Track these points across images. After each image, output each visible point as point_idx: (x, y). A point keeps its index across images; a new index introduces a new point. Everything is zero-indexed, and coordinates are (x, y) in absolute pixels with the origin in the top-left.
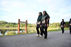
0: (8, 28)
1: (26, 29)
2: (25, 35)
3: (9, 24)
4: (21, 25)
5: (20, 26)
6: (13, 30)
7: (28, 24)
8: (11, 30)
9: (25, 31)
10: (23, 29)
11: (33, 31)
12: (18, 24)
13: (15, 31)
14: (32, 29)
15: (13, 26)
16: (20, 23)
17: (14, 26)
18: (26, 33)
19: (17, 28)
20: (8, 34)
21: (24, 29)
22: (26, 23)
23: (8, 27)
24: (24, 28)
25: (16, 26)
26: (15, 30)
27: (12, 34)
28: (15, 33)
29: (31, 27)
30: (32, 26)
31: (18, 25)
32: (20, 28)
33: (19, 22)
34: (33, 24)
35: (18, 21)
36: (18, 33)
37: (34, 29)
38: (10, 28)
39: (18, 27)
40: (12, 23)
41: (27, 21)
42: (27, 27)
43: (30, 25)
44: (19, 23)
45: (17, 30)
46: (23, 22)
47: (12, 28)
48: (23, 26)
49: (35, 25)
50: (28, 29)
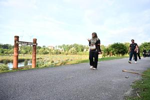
1: (34, 58)
4: (23, 50)
5: (18, 52)
6: (2, 62)
7: (40, 48)
9: (31, 62)
10: (28, 60)
11: (50, 63)
13: (6, 64)
14: (48, 59)
15: (3, 52)
16: (20, 45)
17: (5, 52)
18: (33, 67)
19: (13, 58)
21: (29, 58)
22: (34, 44)
24: (30, 56)
25: (11, 53)
26: (8, 62)
28: (7, 69)
29: (46, 53)
30: (48, 51)
31: (15, 49)
32: (19, 58)
33: (17, 42)
34: (50, 48)
36: (14, 69)
37: (53, 60)
39: (15, 54)
42: (35, 54)
43: (45, 49)
44: (17, 45)
45: (12, 62)
46: (28, 43)
47: (1, 58)
48: (26, 53)
49: (55, 49)
50: (38, 59)
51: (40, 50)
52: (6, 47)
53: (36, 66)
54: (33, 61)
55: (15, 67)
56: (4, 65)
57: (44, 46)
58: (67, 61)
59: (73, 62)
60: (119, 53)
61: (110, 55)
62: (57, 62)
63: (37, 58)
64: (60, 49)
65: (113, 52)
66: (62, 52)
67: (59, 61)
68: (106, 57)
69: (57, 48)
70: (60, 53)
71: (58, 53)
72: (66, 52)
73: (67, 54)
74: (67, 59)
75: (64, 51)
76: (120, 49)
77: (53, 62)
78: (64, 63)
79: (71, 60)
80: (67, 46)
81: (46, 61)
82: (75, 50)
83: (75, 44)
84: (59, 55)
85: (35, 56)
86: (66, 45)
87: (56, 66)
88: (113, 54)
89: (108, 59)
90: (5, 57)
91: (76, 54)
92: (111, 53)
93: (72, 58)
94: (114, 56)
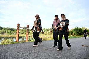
0: (3, 35)
1: (27, 36)
2: (26, 44)
3: (5, 29)
4: (21, 32)
5: (19, 33)
6: (10, 38)
7: (30, 30)
8: (7, 38)
9: (26, 38)
10: (24, 37)
12: (16, 29)
16: (20, 29)
17: (12, 32)
19: (16, 36)
20: (3, 43)
22: (27, 28)
23: (3, 33)
24: (25, 35)
25: (15, 33)
26: (13, 38)
27: (9, 43)
28: (13, 42)
31: (17, 31)
32: (20, 36)
33: (19, 27)
35: (17, 25)
36: (16, 42)
38: (6, 35)
40: (9, 29)
41: (28, 26)
42: (28, 34)
44: (18, 29)
45: (16, 38)
46: (24, 28)
47: (9, 35)
48: (23, 33)
50: (29, 37)
51: (30, 32)
52: (12, 29)
53: (29, 41)
54: (27, 38)
55: (17, 41)
56: (11, 39)
58: (46, 38)
60: (78, 34)
65: (75, 33)
68: (70, 36)
73: (46, 34)
74: (46, 37)
76: (79, 31)
78: (44, 40)
79: (49, 38)
80: (46, 29)
84: (41, 35)
85: (28, 35)
88: (75, 35)
89: (71, 38)
90: (12, 35)
91: (51, 34)
92: (74, 34)
93: (49, 37)
94: (75, 36)
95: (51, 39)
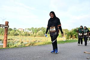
1: (5, 39)
7: (11, 30)
11: (19, 44)
14: (18, 40)
18: (4, 47)
22: (6, 26)
29: (17, 35)
30: (18, 33)
34: (20, 30)
37: (23, 41)
41: (7, 23)
42: (7, 35)
43: (15, 31)
49: (25, 31)
50: (9, 40)
51: (11, 32)
53: (7, 46)
54: (4, 42)
57: (15, 29)
58: (35, 42)
59: (40, 43)
61: (73, 38)
62: (26, 43)
63: (8, 38)
64: (29, 31)
65: (75, 36)
66: (30, 34)
67: (28, 42)
68: (69, 39)
69: (27, 31)
70: (29, 35)
71: (27, 35)
72: (35, 34)
73: (35, 36)
74: (35, 40)
75: (32, 33)
77: (22, 43)
78: (32, 44)
79: (39, 42)
80: (36, 28)
81: (16, 41)
82: (43, 33)
83: (43, 28)
84: (28, 37)
86: (34, 28)
87: (25, 47)
89: (71, 41)
91: (43, 36)
92: (74, 37)
93: (39, 40)
94: (76, 39)
95: (42, 44)
